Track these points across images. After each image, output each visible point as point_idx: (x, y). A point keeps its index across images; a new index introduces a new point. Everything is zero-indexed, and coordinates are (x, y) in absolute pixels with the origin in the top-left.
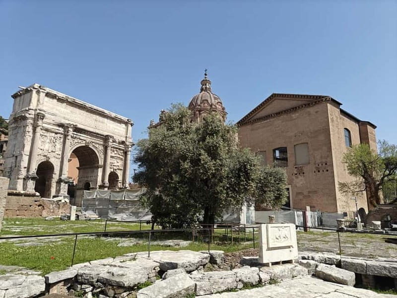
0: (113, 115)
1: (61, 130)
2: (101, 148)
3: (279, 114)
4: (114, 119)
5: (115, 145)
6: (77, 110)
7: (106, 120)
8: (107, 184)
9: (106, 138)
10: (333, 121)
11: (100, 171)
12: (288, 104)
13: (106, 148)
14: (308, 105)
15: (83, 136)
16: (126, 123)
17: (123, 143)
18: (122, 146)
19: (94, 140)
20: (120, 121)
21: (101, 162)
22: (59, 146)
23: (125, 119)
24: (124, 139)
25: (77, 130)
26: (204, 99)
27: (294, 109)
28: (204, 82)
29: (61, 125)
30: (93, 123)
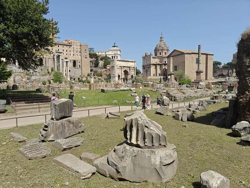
0: (131, 61)
1: (120, 68)
2: (129, 70)
3: (175, 56)
4: (131, 62)
5: (132, 68)
6: (123, 62)
7: (129, 63)
8: (131, 78)
9: (130, 67)
10: (187, 59)
11: (129, 75)
12: (178, 53)
13: (130, 70)
14: (181, 54)
15: (125, 68)
16: (134, 62)
17: (134, 67)
18: (134, 68)
19: (127, 68)
20: (133, 62)
21: (129, 73)
22: (120, 71)
23: (133, 61)
24: (134, 66)
25: (124, 67)
26: (160, 45)
27: (179, 55)
28: (161, 38)
29: (120, 67)
30: (126, 64)
